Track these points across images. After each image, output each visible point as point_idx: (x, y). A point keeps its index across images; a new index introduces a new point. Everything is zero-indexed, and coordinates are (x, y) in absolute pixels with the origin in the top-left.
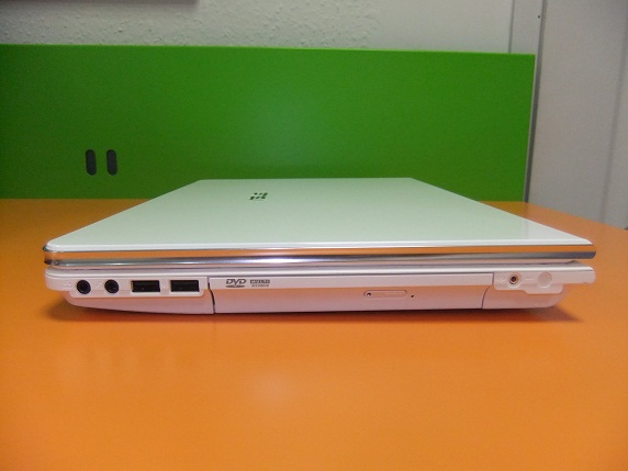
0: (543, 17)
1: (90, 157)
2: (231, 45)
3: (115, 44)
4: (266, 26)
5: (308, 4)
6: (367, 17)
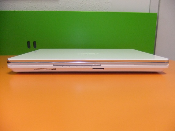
0: (159, 2)
1: (29, 43)
3: (36, 11)
4: (79, 5)
6: (108, 2)
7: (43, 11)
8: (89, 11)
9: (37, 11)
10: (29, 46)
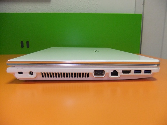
0: (144, 4)
1: (22, 43)
2: (60, 13)
4: (69, 7)
5: (80, 1)
6: (96, 5)
7: (36, 13)
8: (79, 13)
9: (30, 13)
10: (22, 46)
